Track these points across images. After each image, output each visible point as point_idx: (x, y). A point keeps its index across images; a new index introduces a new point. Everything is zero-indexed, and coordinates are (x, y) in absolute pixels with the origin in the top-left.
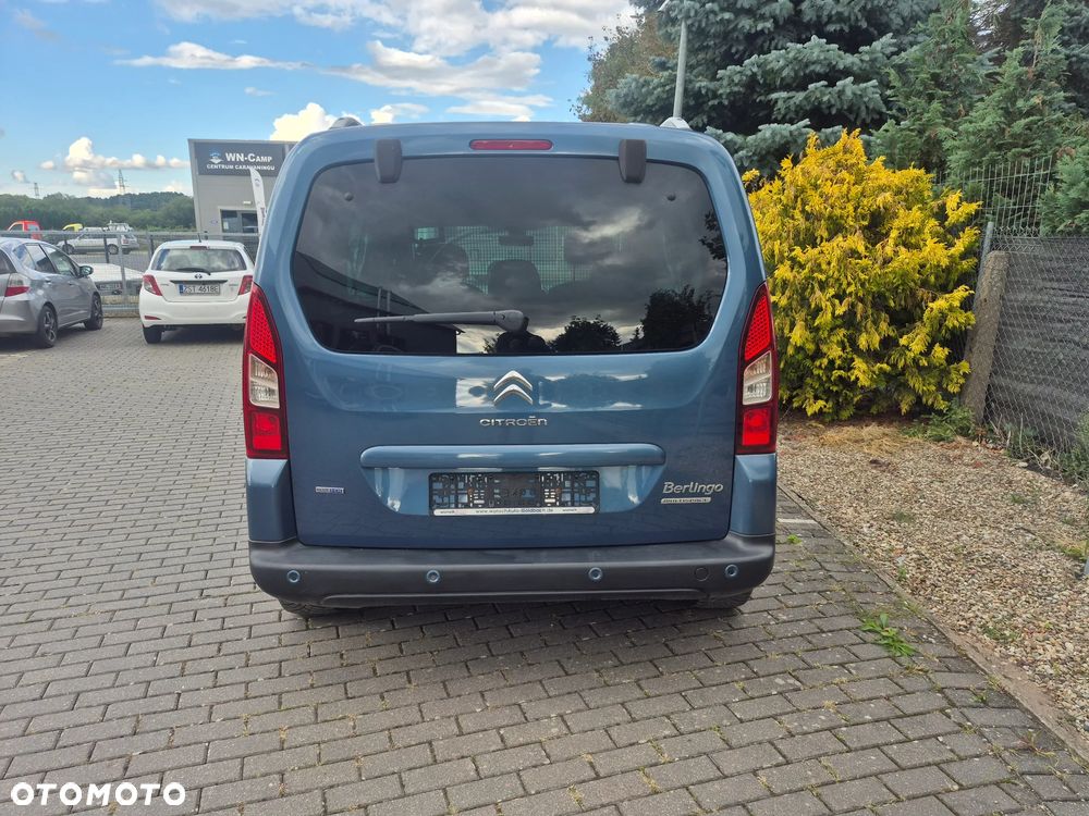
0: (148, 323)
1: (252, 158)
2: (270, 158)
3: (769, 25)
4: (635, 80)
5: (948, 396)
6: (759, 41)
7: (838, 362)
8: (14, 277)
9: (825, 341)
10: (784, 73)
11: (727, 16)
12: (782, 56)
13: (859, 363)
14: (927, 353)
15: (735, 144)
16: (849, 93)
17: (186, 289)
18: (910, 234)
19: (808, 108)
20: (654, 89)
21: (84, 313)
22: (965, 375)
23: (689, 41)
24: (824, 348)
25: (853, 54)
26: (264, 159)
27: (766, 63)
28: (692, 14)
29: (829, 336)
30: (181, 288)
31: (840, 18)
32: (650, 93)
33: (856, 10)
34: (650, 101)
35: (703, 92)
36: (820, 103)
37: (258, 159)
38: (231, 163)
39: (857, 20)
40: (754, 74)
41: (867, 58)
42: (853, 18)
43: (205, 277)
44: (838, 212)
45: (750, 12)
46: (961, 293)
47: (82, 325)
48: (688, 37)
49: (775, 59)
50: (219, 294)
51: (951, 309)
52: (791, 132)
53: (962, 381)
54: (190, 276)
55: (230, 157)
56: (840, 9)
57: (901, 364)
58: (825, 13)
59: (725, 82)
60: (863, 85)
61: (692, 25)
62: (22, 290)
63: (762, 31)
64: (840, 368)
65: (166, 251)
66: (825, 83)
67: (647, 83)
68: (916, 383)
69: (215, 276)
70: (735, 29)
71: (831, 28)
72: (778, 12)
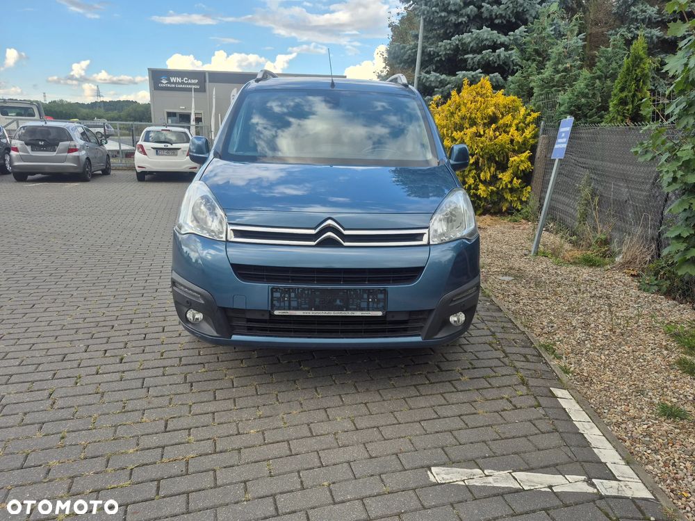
0: (139, 170)
1: (186, 80)
2: (197, 81)
3: (465, 19)
4: (398, 45)
5: (522, 202)
6: (461, 27)
7: (472, 186)
8: (72, 143)
9: (467, 176)
10: (471, 45)
11: (443, 14)
12: (470, 36)
13: (481, 187)
14: (511, 182)
15: (446, 81)
16: (502, 56)
17: (160, 152)
18: (507, 126)
19: (483, 63)
20: (407, 51)
21: (103, 165)
22: (529, 192)
23: (424, 26)
24: (466, 179)
25: (506, 36)
26: (193, 81)
27: (462, 39)
28: (426, 12)
29: (469, 173)
30: (157, 151)
31: (501, 16)
32: (405, 53)
33: (509, 13)
34: (405, 57)
35: (432, 53)
36: (489, 61)
37: (190, 81)
38: (173, 83)
39: (510, 18)
40: (457, 45)
41: (512, 38)
42: (507, 16)
43: (170, 146)
44: (473, 116)
45: (456, 12)
46: (527, 154)
47: (100, 172)
48: (424, 23)
49: (466, 37)
50: (176, 155)
51: (522, 161)
52: (472, 76)
53: (528, 195)
54: (162, 145)
55: (173, 79)
56: (501, 12)
57: (501, 187)
58: (494, 14)
59: (442, 48)
60: (510, 52)
61: (426, 18)
62: (76, 150)
63: (461, 22)
64: (474, 189)
65: (148, 132)
66: (491, 50)
67: (404, 47)
68: (508, 196)
69: (175, 146)
70: (448, 21)
71: (497, 21)
72: (469, 13)
